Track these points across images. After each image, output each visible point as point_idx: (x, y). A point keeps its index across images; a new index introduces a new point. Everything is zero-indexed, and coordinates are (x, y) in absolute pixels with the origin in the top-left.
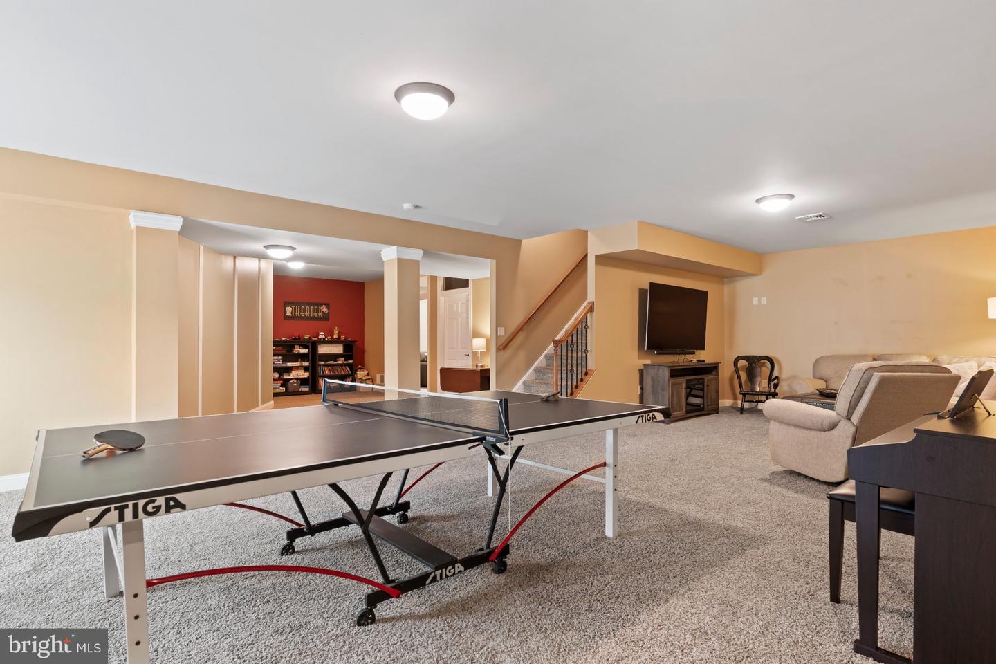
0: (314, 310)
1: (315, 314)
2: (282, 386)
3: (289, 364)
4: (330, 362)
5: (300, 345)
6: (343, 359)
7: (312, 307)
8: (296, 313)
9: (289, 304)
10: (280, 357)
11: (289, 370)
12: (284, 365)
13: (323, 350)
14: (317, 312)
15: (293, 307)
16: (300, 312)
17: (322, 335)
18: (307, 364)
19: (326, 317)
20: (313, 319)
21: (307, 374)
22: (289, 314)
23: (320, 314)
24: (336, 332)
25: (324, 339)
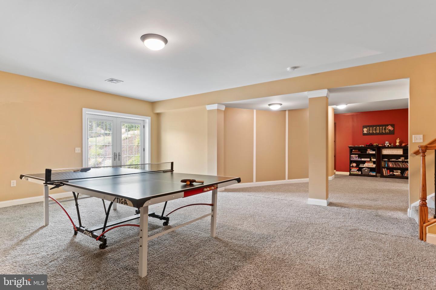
0: (382, 128)
1: (383, 131)
2: (358, 170)
3: (363, 159)
4: (393, 160)
5: (371, 149)
6: (404, 158)
7: (381, 128)
8: (370, 132)
9: (366, 127)
10: (357, 155)
11: (364, 162)
12: (360, 160)
13: (385, 152)
14: (385, 129)
15: (368, 128)
16: (373, 130)
17: (387, 144)
18: (375, 160)
19: (391, 133)
20: (382, 134)
21: (374, 166)
22: (365, 132)
23: (387, 131)
24: (398, 141)
25: (388, 146)
